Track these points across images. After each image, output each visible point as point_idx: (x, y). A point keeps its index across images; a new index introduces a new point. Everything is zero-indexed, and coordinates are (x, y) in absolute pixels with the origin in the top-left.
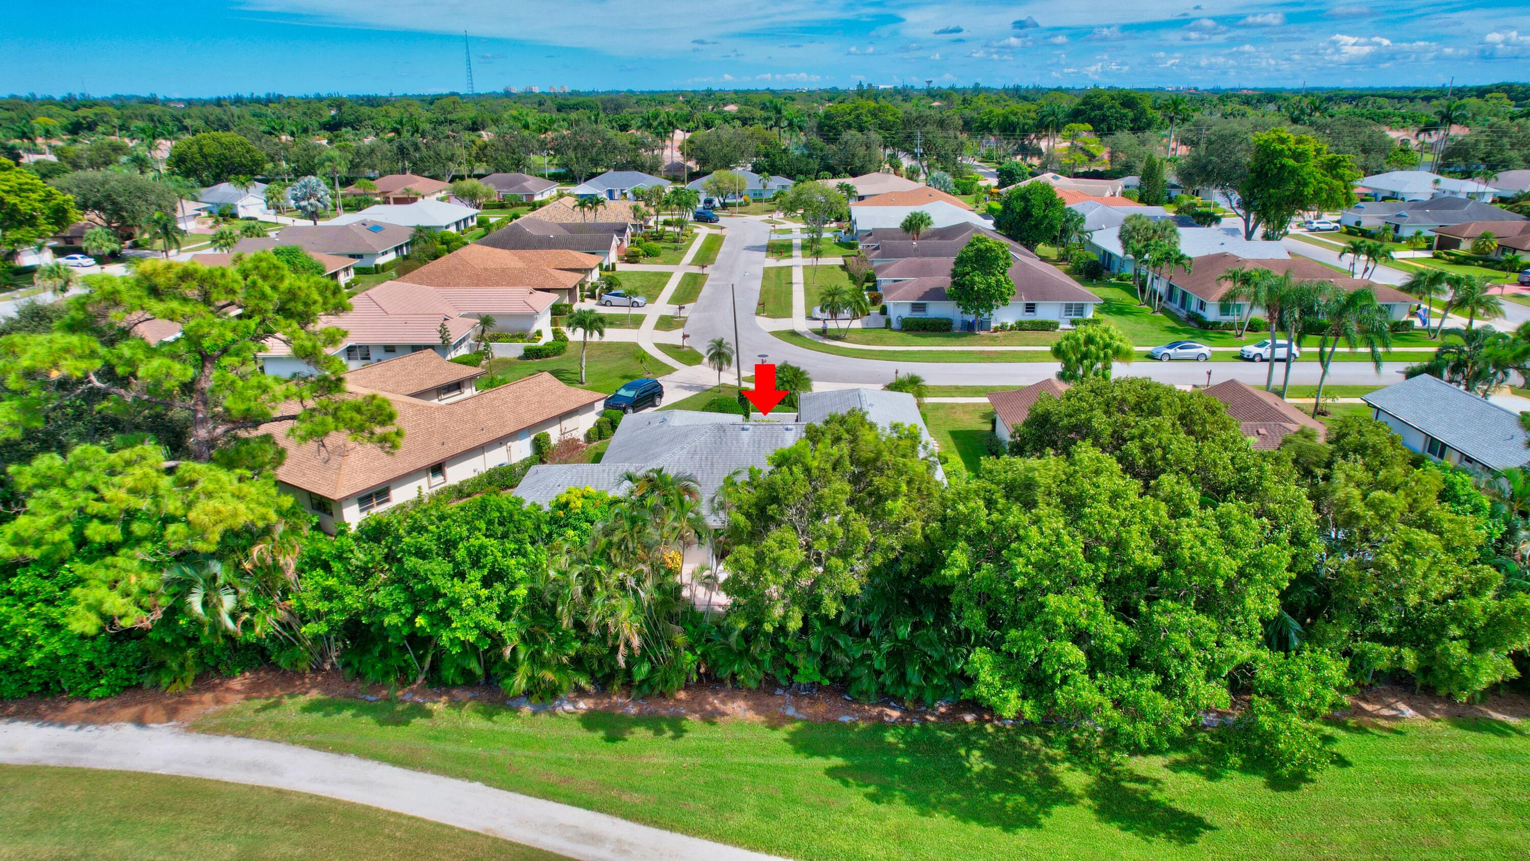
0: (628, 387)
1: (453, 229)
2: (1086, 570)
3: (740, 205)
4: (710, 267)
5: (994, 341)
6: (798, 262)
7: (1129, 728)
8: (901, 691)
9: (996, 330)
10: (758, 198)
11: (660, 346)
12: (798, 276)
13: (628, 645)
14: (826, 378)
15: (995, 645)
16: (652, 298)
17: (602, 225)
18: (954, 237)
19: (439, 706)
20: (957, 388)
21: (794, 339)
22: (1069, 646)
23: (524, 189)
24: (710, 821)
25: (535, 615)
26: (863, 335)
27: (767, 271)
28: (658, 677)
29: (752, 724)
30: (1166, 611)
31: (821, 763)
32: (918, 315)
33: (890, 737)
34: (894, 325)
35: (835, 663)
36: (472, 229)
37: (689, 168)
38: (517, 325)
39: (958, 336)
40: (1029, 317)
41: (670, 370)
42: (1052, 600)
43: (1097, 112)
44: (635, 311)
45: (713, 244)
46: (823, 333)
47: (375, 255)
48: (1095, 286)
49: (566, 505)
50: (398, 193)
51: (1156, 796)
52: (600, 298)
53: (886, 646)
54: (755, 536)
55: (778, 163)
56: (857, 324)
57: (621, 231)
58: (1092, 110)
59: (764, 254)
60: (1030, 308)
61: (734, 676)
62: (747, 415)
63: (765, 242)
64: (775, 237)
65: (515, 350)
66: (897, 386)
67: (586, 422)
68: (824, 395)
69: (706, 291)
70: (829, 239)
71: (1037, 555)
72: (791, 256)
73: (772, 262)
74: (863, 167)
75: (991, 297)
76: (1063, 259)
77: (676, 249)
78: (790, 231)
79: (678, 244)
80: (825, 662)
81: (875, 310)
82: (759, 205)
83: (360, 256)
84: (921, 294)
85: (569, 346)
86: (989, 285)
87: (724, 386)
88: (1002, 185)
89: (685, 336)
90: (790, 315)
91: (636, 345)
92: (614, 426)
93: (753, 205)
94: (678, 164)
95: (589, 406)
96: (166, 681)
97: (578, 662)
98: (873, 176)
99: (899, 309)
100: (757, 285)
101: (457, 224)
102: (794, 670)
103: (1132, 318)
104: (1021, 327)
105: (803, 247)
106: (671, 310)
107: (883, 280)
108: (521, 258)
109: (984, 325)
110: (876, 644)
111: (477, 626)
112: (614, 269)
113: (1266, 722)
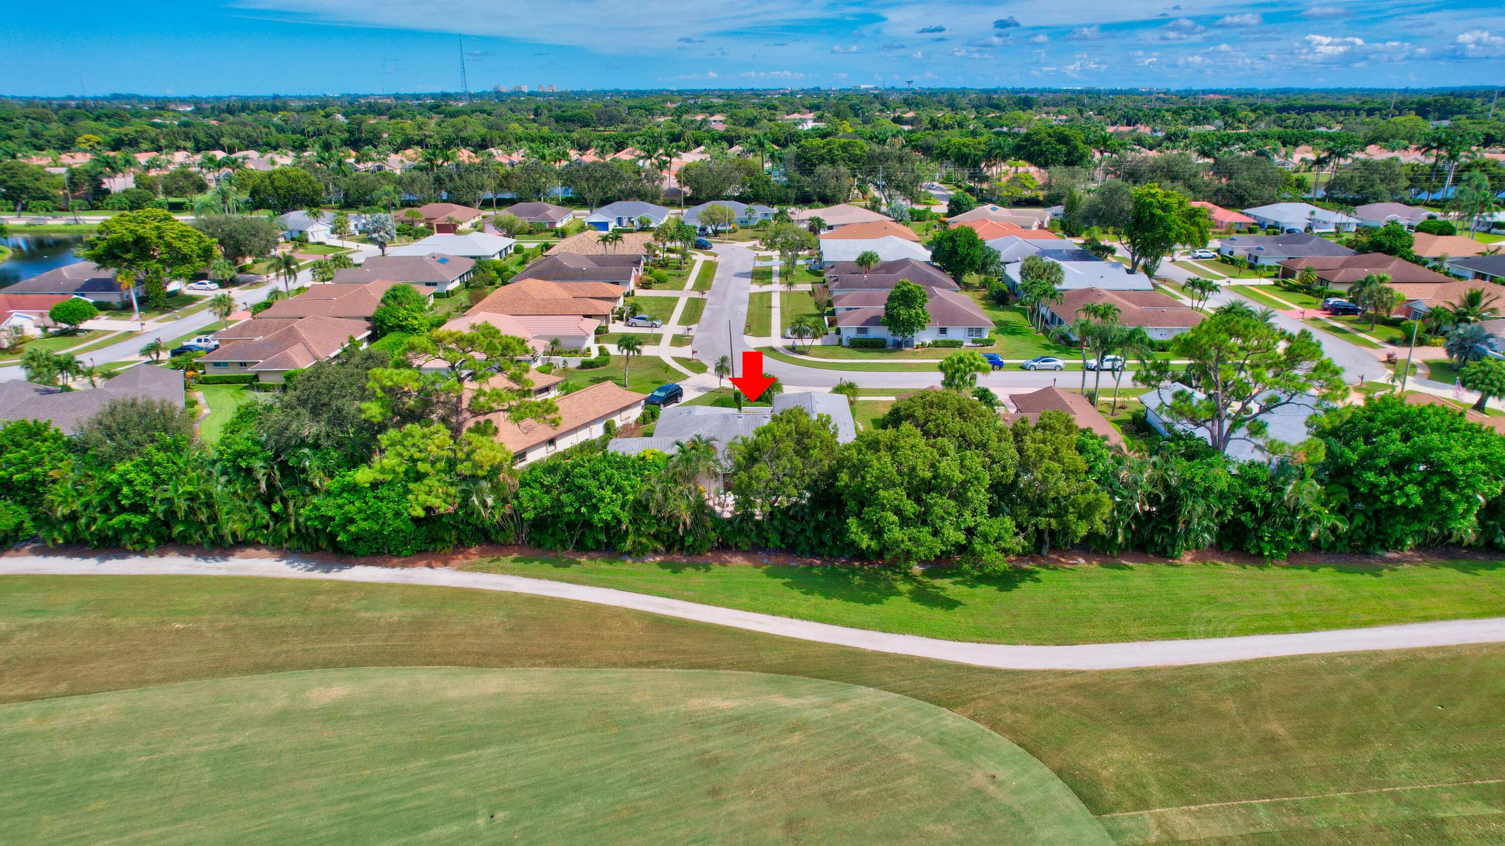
0: (660, 390)
1: (497, 258)
2: (898, 479)
3: (730, 232)
4: (707, 292)
5: (915, 356)
6: (776, 287)
7: (915, 549)
8: (822, 551)
9: (917, 347)
10: (744, 224)
11: (676, 359)
12: (776, 301)
13: (685, 524)
14: (792, 383)
15: (858, 515)
16: (666, 320)
17: (621, 257)
18: (897, 271)
19: (583, 560)
20: (882, 390)
21: (773, 353)
22: (890, 514)
23: (547, 217)
24: (726, 601)
25: (635, 510)
26: (822, 351)
27: (752, 296)
28: (697, 543)
29: (746, 566)
30: (932, 498)
31: (779, 581)
32: (862, 336)
33: (815, 571)
34: (845, 343)
35: (789, 536)
36: (511, 255)
37: (685, 193)
38: (573, 344)
39: (890, 351)
40: (942, 337)
41: (686, 377)
42: (882, 493)
43: (1036, 147)
44: (656, 331)
45: (709, 269)
46: (793, 349)
47: (446, 283)
48: (1001, 310)
49: (644, 458)
50: (441, 220)
51: (942, 593)
52: (627, 320)
53: (813, 524)
54: (747, 468)
55: (761, 192)
56: (818, 342)
57: (637, 263)
58: (1032, 145)
59: (749, 280)
60: (943, 331)
61: (736, 545)
62: (740, 409)
63: (750, 269)
64: (758, 264)
65: (574, 362)
66: (839, 390)
67: (636, 413)
68: (789, 396)
69: (706, 314)
70: (802, 266)
71: (875, 473)
72: (771, 283)
73: (756, 288)
74: (833, 196)
75: (913, 324)
76: (983, 286)
77: (679, 276)
78: (770, 258)
79: (680, 269)
80: (783, 535)
81: (832, 331)
82: (746, 231)
83: (435, 284)
84: (864, 320)
85: (612, 360)
86: (910, 316)
87: (723, 388)
88: (952, 213)
89: (694, 352)
90: (769, 335)
91: (659, 358)
92: (654, 416)
93: (740, 232)
94: (675, 189)
95: (636, 403)
96: (439, 547)
97: (656, 537)
98: (842, 207)
99: (849, 332)
100: (744, 309)
101: (500, 252)
102: (767, 540)
103: (1020, 337)
104: (936, 344)
105: (781, 275)
106: (681, 330)
107: (839, 308)
108: (565, 288)
109: (909, 344)
110: (808, 523)
111: (612, 512)
112: (633, 294)
113: (978, 548)
